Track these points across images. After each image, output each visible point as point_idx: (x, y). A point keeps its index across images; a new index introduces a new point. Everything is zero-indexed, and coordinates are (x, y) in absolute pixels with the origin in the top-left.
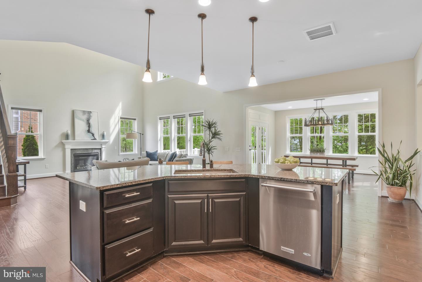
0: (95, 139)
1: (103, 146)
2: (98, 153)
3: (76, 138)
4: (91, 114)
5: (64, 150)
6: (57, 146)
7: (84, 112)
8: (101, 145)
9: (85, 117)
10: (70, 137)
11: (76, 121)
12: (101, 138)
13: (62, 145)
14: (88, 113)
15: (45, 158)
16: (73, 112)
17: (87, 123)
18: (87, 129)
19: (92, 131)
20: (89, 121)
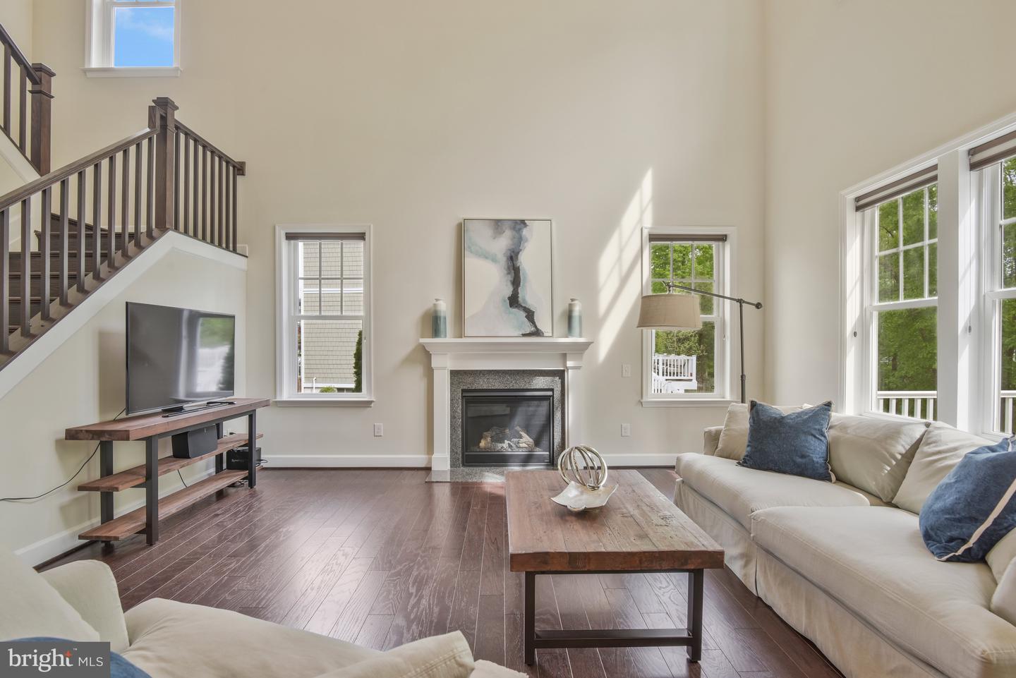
0: (537, 333)
1: (569, 364)
2: (552, 390)
3: (468, 331)
4: (525, 232)
5: (429, 373)
6: (408, 360)
7: (497, 224)
8: (564, 356)
9: (502, 244)
10: (449, 326)
11: (470, 262)
12: (561, 326)
13: (424, 356)
14: (514, 228)
15: (371, 402)
16: (461, 230)
17: (509, 268)
18: (508, 291)
19: (524, 300)
20: (517, 258)
